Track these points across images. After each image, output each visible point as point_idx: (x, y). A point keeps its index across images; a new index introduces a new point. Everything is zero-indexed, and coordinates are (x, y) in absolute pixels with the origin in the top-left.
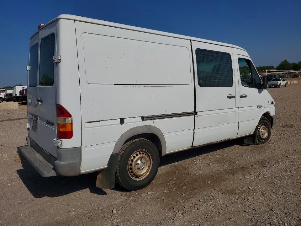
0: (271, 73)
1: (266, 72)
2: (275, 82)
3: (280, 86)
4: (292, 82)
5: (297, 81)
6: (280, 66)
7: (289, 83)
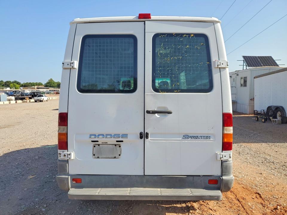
0: (40, 89)
1: (36, 88)
2: (39, 98)
3: (43, 101)
4: (53, 98)
5: (57, 98)
6: (48, 83)
7: (51, 98)
